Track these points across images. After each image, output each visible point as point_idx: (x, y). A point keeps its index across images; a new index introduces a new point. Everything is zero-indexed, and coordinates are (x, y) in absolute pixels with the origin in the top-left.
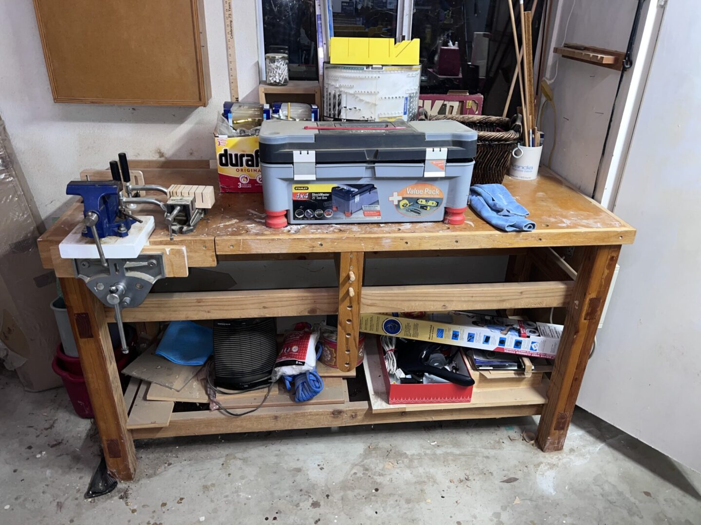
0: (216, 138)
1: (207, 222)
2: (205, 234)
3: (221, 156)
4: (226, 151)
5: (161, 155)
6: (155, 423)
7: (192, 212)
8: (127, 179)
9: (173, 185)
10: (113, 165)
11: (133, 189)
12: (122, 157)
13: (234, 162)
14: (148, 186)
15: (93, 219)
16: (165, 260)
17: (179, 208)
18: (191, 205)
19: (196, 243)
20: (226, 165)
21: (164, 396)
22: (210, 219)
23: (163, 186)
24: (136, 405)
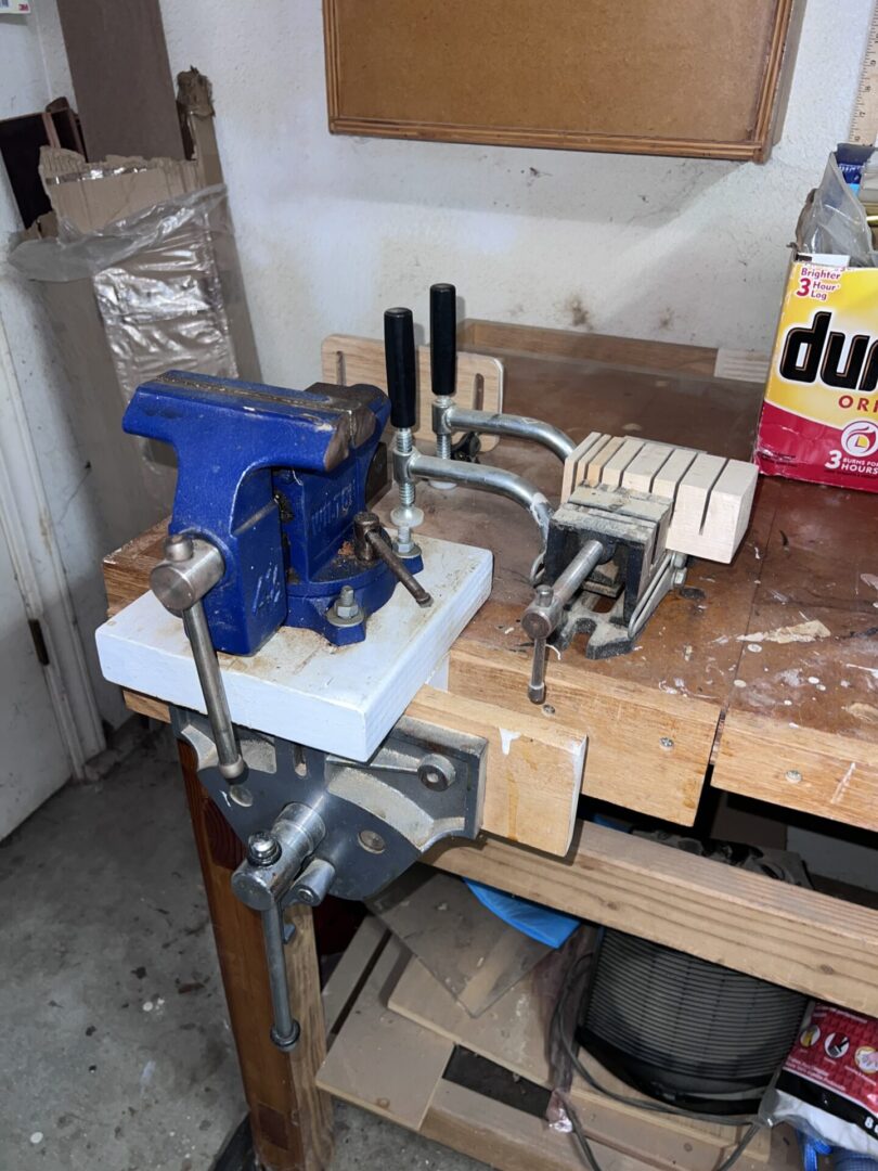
0: (799, 266)
1: (694, 611)
2: (680, 683)
3: (797, 337)
4: (823, 320)
5: (580, 316)
6: (386, 1107)
7: (647, 567)
8: (445, 382)
9: (594, 435)
10: (398, 326)
11: (456, 425)
12: (444, 301)
13: (841, 368)
14: (511, 422)
15: (185, 576)
16: (489, 771)
17: (593, 549)
18: (651, 544)
19: (634, 717)
20: (807, 375)
21: (432, 1020)
22: (708, 594)
23: (560, 428)
24: (358, 1012)
